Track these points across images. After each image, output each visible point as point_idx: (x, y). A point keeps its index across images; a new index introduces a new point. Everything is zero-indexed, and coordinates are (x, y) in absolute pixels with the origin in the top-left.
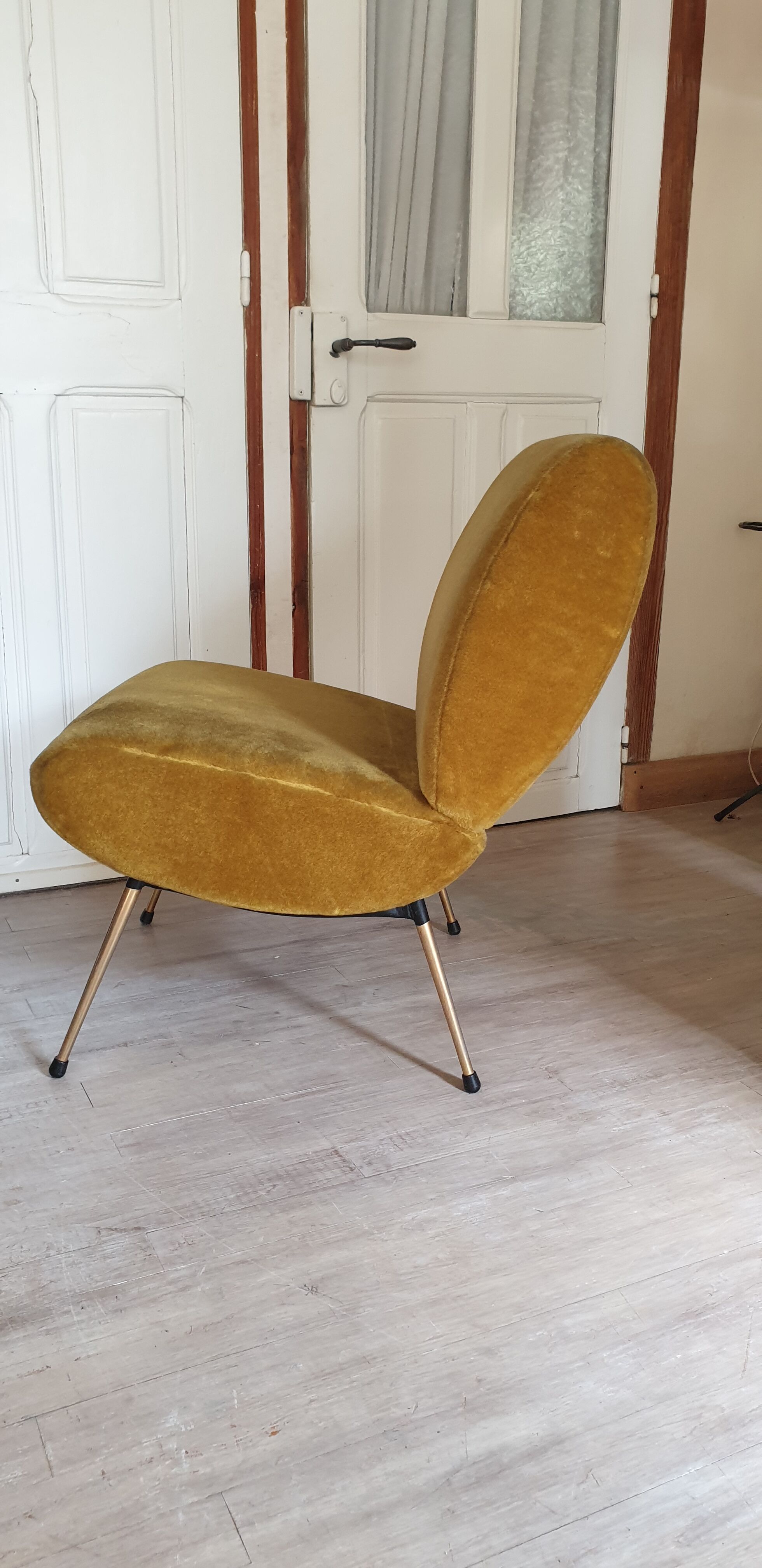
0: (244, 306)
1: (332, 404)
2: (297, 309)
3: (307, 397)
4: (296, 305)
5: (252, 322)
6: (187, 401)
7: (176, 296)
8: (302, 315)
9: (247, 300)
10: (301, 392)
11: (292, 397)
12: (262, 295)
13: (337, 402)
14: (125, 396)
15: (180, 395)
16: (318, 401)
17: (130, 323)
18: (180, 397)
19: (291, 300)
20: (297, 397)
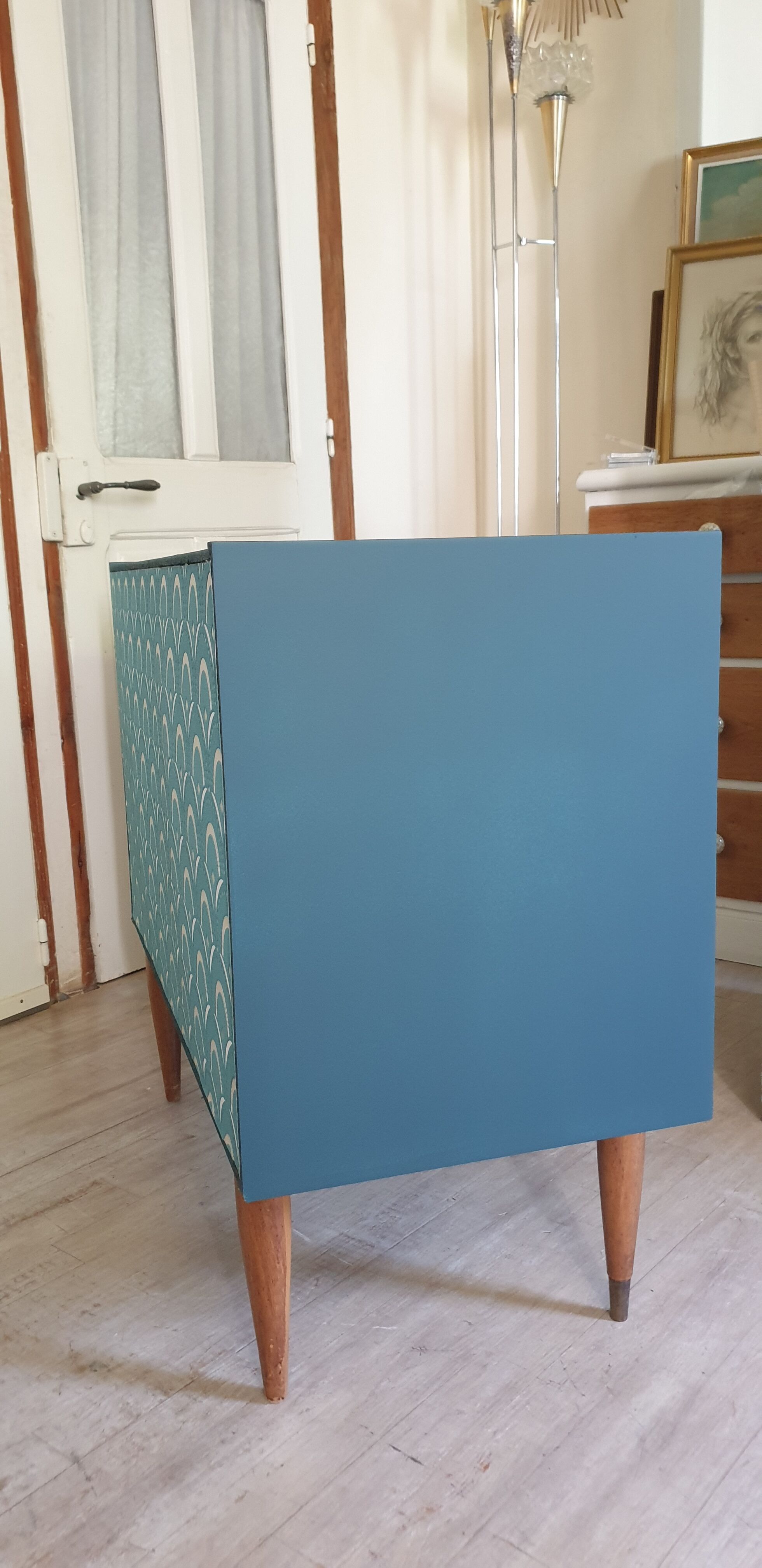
1: (83, 543)
2: (42, 456)
3: (57, 537)
4: (40, 451)
5: (3, 468)
8: (47, 461)
10: (55, 534)
11: (44, 538)
12: (9, 442)
13: (88, 541)
16: (68, 541)
19: (36, 447)
20: (50, 537)
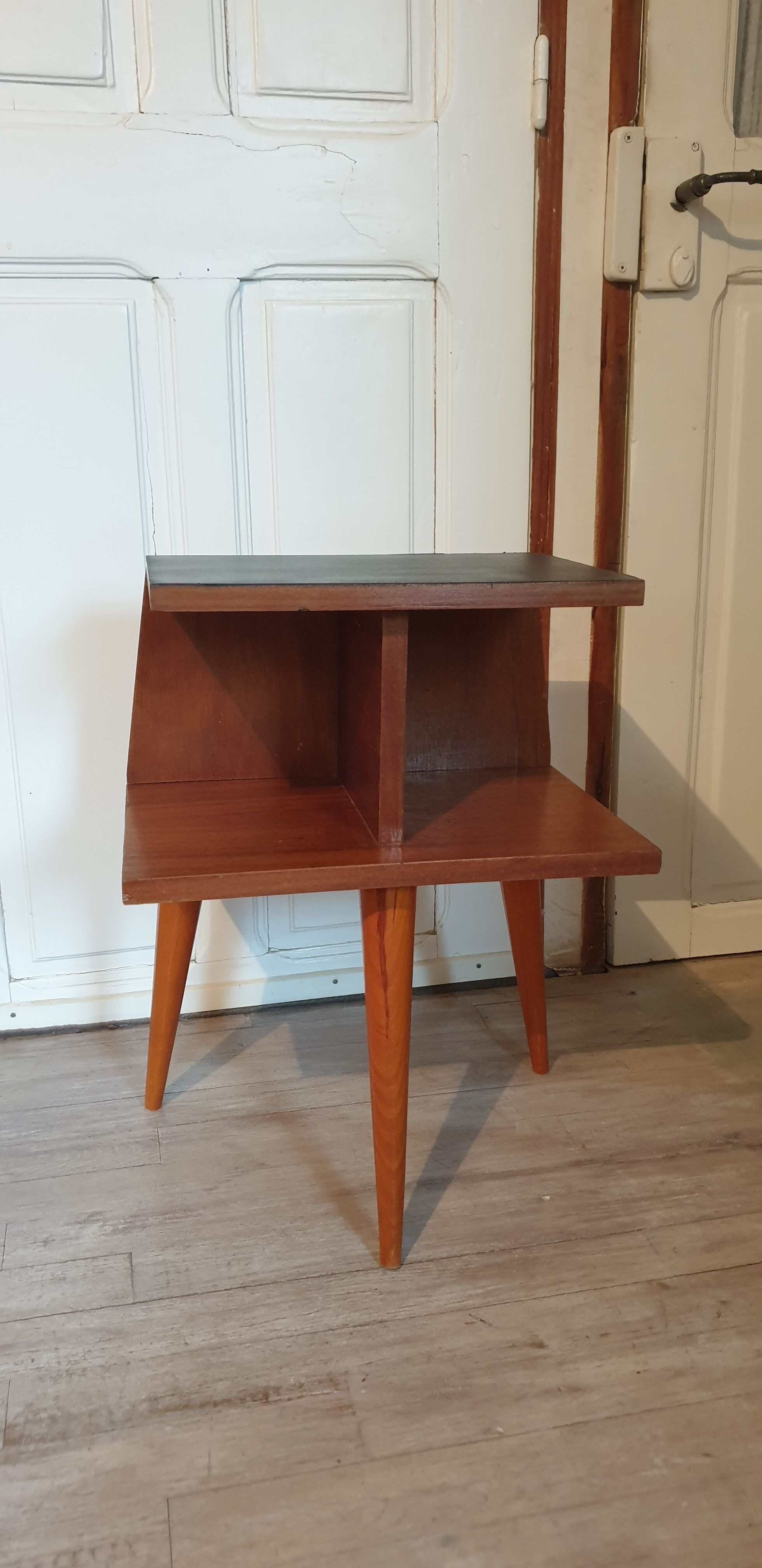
0: (536, 130)
1: (673, 289)
2: (620, 132)
3: (630, 274)
4: (620, 126)
5: (549, 155)
6: (442, 285)
7: (431, 117)
8: (629, 141)
9: (541, 116)
10: (622, 268)
11: (605, 276)
12: (565, 111)
13: (680, 285)
14: (347, 280)
15: (431, 276)
16: (649, 282)
17: (356, 162)
18: (431, 280)
19: (613, 118)
20: (614, 273)
